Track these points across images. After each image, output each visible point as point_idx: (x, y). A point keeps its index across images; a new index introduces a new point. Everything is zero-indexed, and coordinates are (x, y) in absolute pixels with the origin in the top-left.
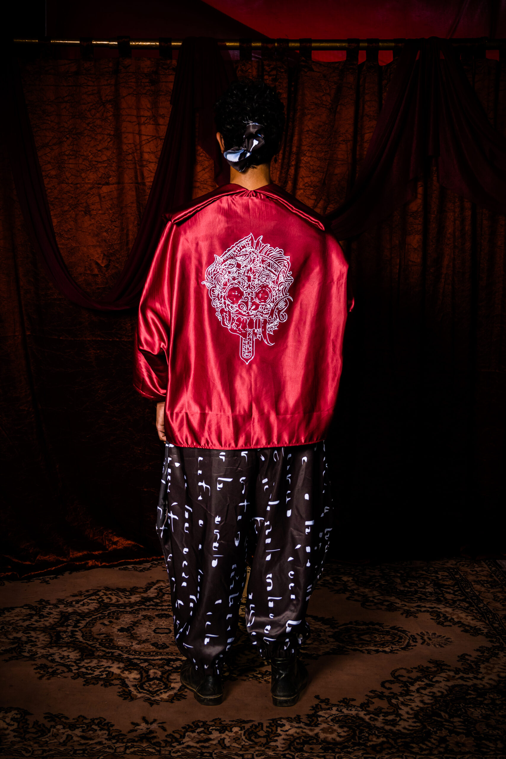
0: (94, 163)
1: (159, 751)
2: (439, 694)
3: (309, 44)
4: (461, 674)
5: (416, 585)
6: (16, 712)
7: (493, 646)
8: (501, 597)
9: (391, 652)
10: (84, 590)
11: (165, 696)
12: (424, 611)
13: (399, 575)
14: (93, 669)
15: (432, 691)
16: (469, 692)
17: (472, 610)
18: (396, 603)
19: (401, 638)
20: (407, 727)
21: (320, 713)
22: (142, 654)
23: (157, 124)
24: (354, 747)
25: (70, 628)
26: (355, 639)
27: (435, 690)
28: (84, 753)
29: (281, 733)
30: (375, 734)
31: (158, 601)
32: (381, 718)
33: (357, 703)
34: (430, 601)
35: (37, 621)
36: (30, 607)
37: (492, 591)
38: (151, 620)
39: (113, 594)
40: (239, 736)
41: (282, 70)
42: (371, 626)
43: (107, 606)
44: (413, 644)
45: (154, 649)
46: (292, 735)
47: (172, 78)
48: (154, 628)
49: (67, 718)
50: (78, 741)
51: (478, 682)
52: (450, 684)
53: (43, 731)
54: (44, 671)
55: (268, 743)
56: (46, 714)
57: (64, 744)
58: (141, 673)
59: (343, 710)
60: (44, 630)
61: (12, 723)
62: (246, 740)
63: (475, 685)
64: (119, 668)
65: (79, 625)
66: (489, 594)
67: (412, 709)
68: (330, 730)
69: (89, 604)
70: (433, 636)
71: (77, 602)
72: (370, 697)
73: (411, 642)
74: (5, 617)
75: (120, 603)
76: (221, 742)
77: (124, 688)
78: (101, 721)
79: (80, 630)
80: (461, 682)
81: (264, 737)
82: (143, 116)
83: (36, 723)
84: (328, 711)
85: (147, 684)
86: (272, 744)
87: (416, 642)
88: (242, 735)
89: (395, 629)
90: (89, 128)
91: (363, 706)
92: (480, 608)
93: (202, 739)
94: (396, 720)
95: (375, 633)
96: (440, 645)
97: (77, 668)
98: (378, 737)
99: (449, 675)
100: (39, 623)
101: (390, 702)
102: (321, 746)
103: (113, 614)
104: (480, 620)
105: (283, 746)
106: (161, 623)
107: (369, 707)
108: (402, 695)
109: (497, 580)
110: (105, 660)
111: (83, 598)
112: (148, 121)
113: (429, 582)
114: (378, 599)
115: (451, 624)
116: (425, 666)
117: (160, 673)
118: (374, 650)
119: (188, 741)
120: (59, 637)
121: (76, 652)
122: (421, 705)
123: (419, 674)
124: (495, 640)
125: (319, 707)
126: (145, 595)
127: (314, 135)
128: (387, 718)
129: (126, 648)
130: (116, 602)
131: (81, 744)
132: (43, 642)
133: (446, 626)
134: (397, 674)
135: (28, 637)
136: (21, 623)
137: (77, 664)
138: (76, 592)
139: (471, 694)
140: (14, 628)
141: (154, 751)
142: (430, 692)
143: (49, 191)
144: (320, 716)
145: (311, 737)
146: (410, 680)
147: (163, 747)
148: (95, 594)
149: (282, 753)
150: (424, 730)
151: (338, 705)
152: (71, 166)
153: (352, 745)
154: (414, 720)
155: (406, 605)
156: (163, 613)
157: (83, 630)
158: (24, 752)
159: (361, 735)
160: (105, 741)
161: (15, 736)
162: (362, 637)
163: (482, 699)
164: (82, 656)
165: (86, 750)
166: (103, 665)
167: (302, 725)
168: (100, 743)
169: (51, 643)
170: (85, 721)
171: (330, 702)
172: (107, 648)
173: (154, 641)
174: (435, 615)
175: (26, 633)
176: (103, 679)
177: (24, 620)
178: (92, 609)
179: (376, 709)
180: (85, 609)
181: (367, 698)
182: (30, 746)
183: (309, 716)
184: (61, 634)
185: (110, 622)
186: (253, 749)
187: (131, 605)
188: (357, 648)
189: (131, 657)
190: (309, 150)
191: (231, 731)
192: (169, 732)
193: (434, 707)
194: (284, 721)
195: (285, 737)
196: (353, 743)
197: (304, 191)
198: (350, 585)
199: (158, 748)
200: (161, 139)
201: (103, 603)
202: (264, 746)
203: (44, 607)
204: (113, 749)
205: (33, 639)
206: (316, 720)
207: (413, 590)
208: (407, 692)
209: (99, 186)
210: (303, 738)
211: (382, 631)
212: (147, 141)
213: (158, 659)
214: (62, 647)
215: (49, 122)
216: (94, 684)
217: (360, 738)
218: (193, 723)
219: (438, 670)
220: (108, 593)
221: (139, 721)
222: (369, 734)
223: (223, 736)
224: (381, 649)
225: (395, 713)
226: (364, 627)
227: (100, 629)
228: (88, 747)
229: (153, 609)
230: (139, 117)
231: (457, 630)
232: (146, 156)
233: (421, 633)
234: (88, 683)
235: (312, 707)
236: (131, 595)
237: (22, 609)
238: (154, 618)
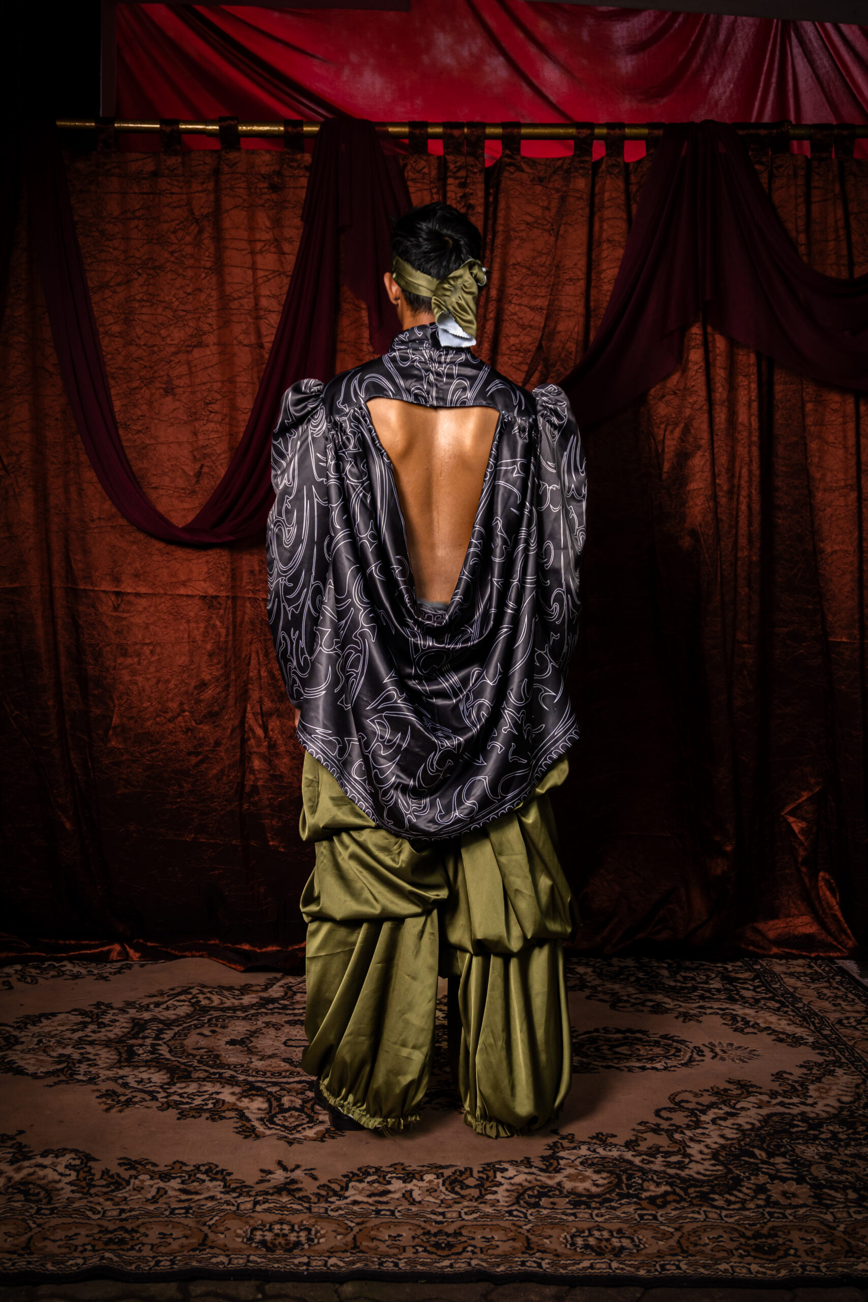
0: (182, 313)
1: (309, 1209)
2: (749, 1127)
3: (516, 131)
4: (780, 1099)
5: (693, 979)
6: (73, 1155)
7: (826, 1061)
8: (829, 994)
9: (666, 1069)
10: (165, 988)
11: (310, 1133)
12: (711, 1014)
13: (665, 965)
14: (192, 1096)
15: (736, 1122)
16: (796, 1122)
17: (786, 1012)
18: (666, 1003)
19: (679, 1050)
20: (703, 1171)
21: (561, 1154)
22: (269, 1074)
23: (281, 253)
24: (620, 1200)
25: (149, 1041)
26: (606, 1052)
27: (741, 1120)
28: (187, 1212)
29: (503, 1181)
30: (652, 1180)
31: (286, 1002)
32: (659, 1159)
33: (620, 1140)
34: (719, 1000)
35: (94, 1032)
36: (83, 1013)
37: (813, 986)
38: (278, 1029)
39: (214, 993)
40: (436, 1187)
41: (476, 170)
42: (628, 1034)
43: (205, 1010)
44: (699, 1058)
45: (288, 1067)
46: (520, 1184)
47: (304, 181)
48: (284, 1039)
49: (155, 1165)
50: (176, 1197)
51: (807, 1109)
52: (765, 1111)
53: (118, 1183)
54: (113, 1100)
55: (482, 1196)
56: (121, 1159)
57: (154, 1200)
58: (269, 1101)
59: (597, 1150)
60: (108, 1043)
61: (68, 1172)
62: (447, 1193)
63: (803, 1114)
64: (233, 1094)
65: (162, 1036)
66: (809, 991)
67: (707, 1146)
68: (579, 1177)
69: (175, 1007)
70: (730, 1048)
71: (157, 1005)
72: (639, 1131)
73: (695, 1055)
74: (42, 1027)
75: (226, 1005)
76: (408, 1196)
77: (244, 1122)
78: (210, 1167)
79: (165, 1043)
80: (781, 1109)
81: (475, 1187)
82: (260, 241)
83: (105, 1172)
84: (575, 1151)
85: (280, 1116)
86: (489, 1197)
87: (704, 1056)
88: (441, 1185)
89: (669, 1039)
90: (173, 259)
91: (629, 1145)
92: (798, 1009)
93: (376, 1191)
94: (683, 1162)
95: (637, 1044)
96: (741, 1060)
97: (165, 1094)
98: (658, 1185)
99: (761, 1100)
100: (98, 1035)
101: (671, 1137)
102: (567, 1200)
103: (217, 1020)
104: (801, 1026)
105: (508, 1199)
106: (295, 1033)
107: (639, 1145)
108: (688, 1127)
109: (819, 970)
110: (210, 1084)
111: (166, 999)
112: (267, 247)
113: (713, 975)
114: (636, 998)
115: (755, 1031)
116: (722, 1088)
117: (300, 1102)
118: (639, 1067)
119: (354, 1195)
120: (131, 1053)
121: (162, 1073)
122: (722, 1141)
123: (714, 1099)
124: (827, 1052)
125: (559, 1145)
126: (265, 995)
127: (524, 270)
128: (668, 1159)
129: (242, 1066)
130: (219, 1004)
131: (181, 1201)
132: (108, 1060)
133: (747, 1033)
134: (678, 1099)
135: (81, 1054)
136: (68, 1034)
137: (165, 1090)
138: (153, 992)
139: (798, 1126)
140: (58, 1042)
141: (300, 1207)
142: (733, 1124)
143: (109, 356)
144: (562, 1158)
145: (552, 1187)
146: (700, 1107)
147: (315, 1203)
148: (186, 991)
149: (506, 1209)
150: (730, 1176)
151: (589, 1143)
152: (145, 318)
153: (617, 1198)
154: (713, 1162)
155: (680, 1006)
156: (296, 1018)
157: (170, 1043)
158: (89, 1214)
159: (630, 1182)
160: (219, 1196)
161: (73, 1191)
162: (617, 1050)
163: (816, 1132)
164: (172, 1078)
165: (191, 1208)
166: (206, 1091)
167: (534, 1170)
168: (212, 1198)
169: (119, 1061)
170: (184, 1168)
171: (576, 1138)
172: (212, 1067)
173: (284, 1056)
174: (729, 1018)
175: (79, 1049)
176: (209, 1110)
177: (74, 1031)
178: (182, 1014)
179: (650, 1148)
180: (171, 1014)
181: (635, 1133)
182: (99, 1204)
183: (544, 1158)
184: (135, 1048)
185: (213, 1032)
186: (460, 1206)
187: (244, 1008)
188: (610, 1064)
189: (250, 1079)
190: (516, 295)
191: (422, 1180)
192: (323, 1180)
193: (742, 1143)
194: (506, 1165)
195: (509, 1187)
196: (618, 1194)
197: (510, 359)
198: (589, 979)
199: (307, 1205)
200: (287, 276)
201: (199, 1006)
202: (476, 1200)
203: (105, 1013)
204: (233, 1205)
205: (91, 1056)
206: (556, 1164)
207: (689, 985)
208: (698, 1124)
209: (189, 349)
210: (537, 1188)
211: (647, 1042)
212: (265, 279)
213: (294, 1082)
214: (138, 1067)
215: (111, 250)
216: (193, 1117)
217: (629, 1187)
218: (359, 1169)
219: (743, 1093)
220: (206, 990)
221: (272, 1167)
222: (644, 1180)
223: (410, 1186)
224: (649, 1066)
225: (682, 1152)
226: (619, 1036)
227: (197, 1043)
228: (193, 1205)
229: (279, 1013)
230: (251, 241)
231: (767, 1039)
232: (264, 302)
233: (710, 1043)
234: (184, 1116)
235: (549, 1145)
236: (243, 994)
237: (69, 1015)
238: (283, 1026)
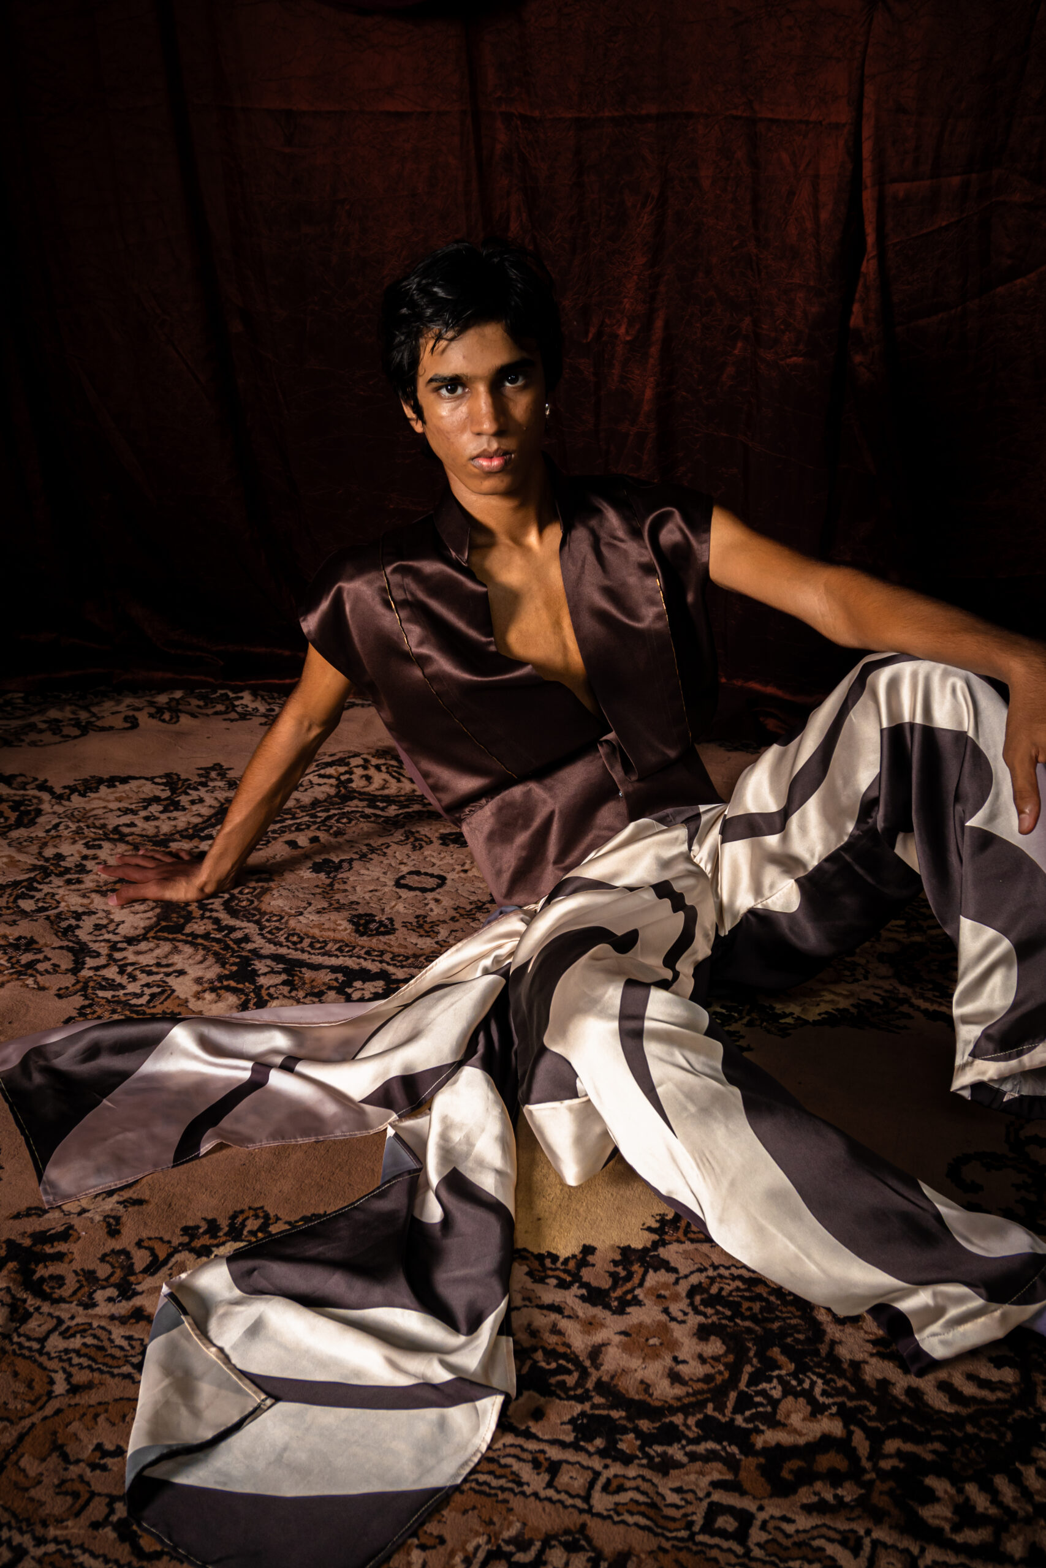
14: (137, 973)
22: (304, 943)
30: (808, 1395)
35: (148, 818)
36: (172, 781)
38: (416, 848)
39: (383, 768)
43: (343, 797)
45: (348, 933)
48: (406, 869)
60: (142, 842)
64: (201, 979)
68: (652, 1342)
74: (86, 801)
97: (103, 963)
98: (817, 1410)
100: (149, 824)
102: (577, 1410)
110: (191, 951)
129: (284, 918)
130: (377, 789)
135: (83, 858)
137: (112, 952)
140: (78, 830)
145: (575, 1359)
148: (342, 762)
150: (1019, 1413)
153: (693, 1432)
159: (751, 1391)
166: (169, 966)
172: (234, 914)
173: (370, 907)
177: (125, 813)
183: (623, 1257)
185: (314, 840)
189: (266, 949)
192: (127, 1240)
196: (703, 1422)
201: (345, 788)
203: (203, 785)
205: (90, 864)
206: (636, 1280)
217: (744, 1403)
218: (236, 1215)
222: (788, 1391)
237: (149, 783)
